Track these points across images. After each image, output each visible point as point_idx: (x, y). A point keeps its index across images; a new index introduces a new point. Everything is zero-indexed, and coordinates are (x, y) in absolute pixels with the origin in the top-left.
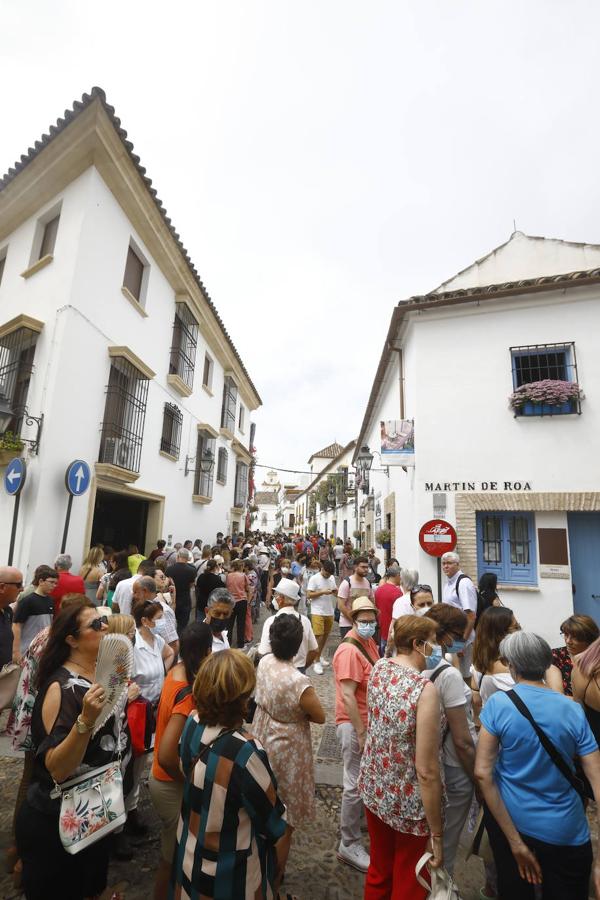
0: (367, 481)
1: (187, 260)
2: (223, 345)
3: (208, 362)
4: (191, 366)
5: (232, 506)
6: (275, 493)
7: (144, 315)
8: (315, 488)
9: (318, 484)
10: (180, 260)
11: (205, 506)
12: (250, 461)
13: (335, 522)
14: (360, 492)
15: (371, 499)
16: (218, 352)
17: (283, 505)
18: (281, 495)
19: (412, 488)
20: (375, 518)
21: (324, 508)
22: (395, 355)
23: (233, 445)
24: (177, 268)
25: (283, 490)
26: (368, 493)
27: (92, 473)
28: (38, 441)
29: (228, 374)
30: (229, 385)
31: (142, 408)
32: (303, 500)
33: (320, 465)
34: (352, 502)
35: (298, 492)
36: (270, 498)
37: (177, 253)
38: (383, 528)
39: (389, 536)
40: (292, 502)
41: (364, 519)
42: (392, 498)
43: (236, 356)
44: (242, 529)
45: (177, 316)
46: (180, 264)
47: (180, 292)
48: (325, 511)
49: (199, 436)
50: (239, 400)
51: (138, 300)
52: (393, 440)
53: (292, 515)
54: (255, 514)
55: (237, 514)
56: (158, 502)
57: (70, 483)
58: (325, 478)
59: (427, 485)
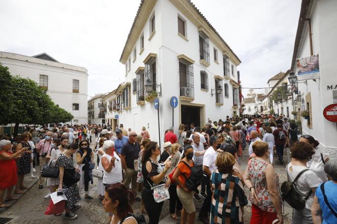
0: (297, 88)
1: (200, 13)
2: (220, 42)
3: (215, 51)
4: (208, 55)
5: (233, 105)
6: (254, 98)
7: (187, 41)
8: (271, 94)
9: (273, 92)
10: (197, 15)
11: (221, 107)
12: (238, 86)
13: (282, 108)
14: (294, 93)
15: (299, 96)
16: (218, 46)
17: (257, 102)
18: (256, 99)
19: (319, 89)
20: (302, 105)
21: (276, 102)
22: (307, 23)
23: (230, 81)
24: (196, 18)
25: (257, 96)
26: (298, 94)
27: (179, 100)
28: (161, 92)
29: (224, 54)
30: (225, 58)
31: (192, 74)
32: (266, 100)
33: (273, 83)
34: (290, 98)
35: (263, 96)
36: (250, 101)
37: (195, 12)
38: (306, 109)
39: (308, 113)
40: (261, 101)
41: (297, 106)
42: (309, 94)
43: (227, 45)
44: (238, 114)
45: (200, 36)
46: (198, 16)
47: (199, 27)
48: (277, 104)
49: (215, 80)
50: (231, 63)
51: (184, 36)
52: (305, 67)
53: (262, 107)
54: (244, 108)
55: (235, 108)
56: (203, 107)
57: (172, 104)
58: (276, 89)
59: (328, 86)
